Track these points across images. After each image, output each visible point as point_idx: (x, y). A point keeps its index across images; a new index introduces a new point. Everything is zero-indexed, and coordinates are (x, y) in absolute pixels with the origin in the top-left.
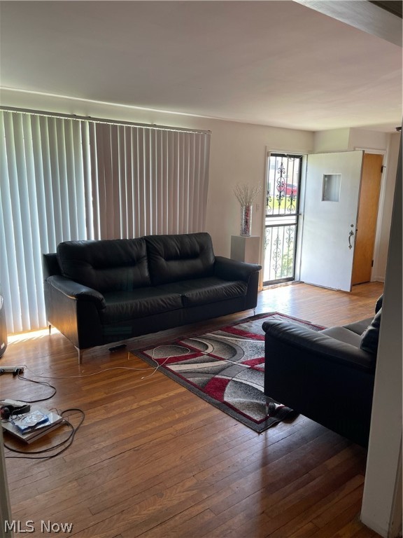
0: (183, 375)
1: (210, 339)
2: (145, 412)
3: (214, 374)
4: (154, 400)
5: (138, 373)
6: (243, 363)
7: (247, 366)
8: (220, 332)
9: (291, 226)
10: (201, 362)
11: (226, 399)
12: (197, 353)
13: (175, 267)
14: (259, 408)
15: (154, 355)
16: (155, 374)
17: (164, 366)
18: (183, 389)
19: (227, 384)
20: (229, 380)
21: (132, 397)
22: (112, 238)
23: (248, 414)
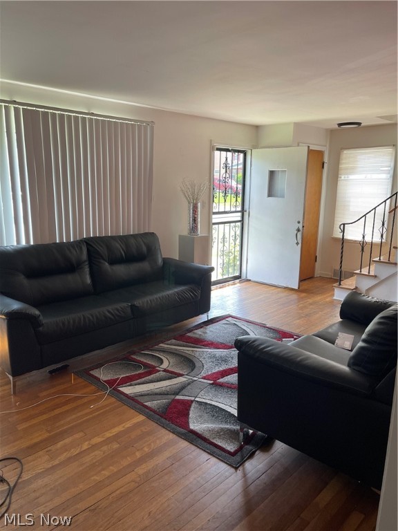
0: (139, 399)
1: (164, 351)
2: (98, 454)
3: (173, 394)
4: (108, 435)
5: (85, 400)
6: (204, 378)
7: (209, 382)
8: (173, 341)
9: (237, 224)
10: (158, 381)
11: (192, 427)
12: (151, 370)
13: (121, 271)
14: (232, 435)
15: (103, 375)
16: (107, 400)
17: (115, 389)
18: (141, 418)
19: (190, 406)
20: (192, 401)
21: (81, 434)
22: (47, 241)
23: (219, 444)
